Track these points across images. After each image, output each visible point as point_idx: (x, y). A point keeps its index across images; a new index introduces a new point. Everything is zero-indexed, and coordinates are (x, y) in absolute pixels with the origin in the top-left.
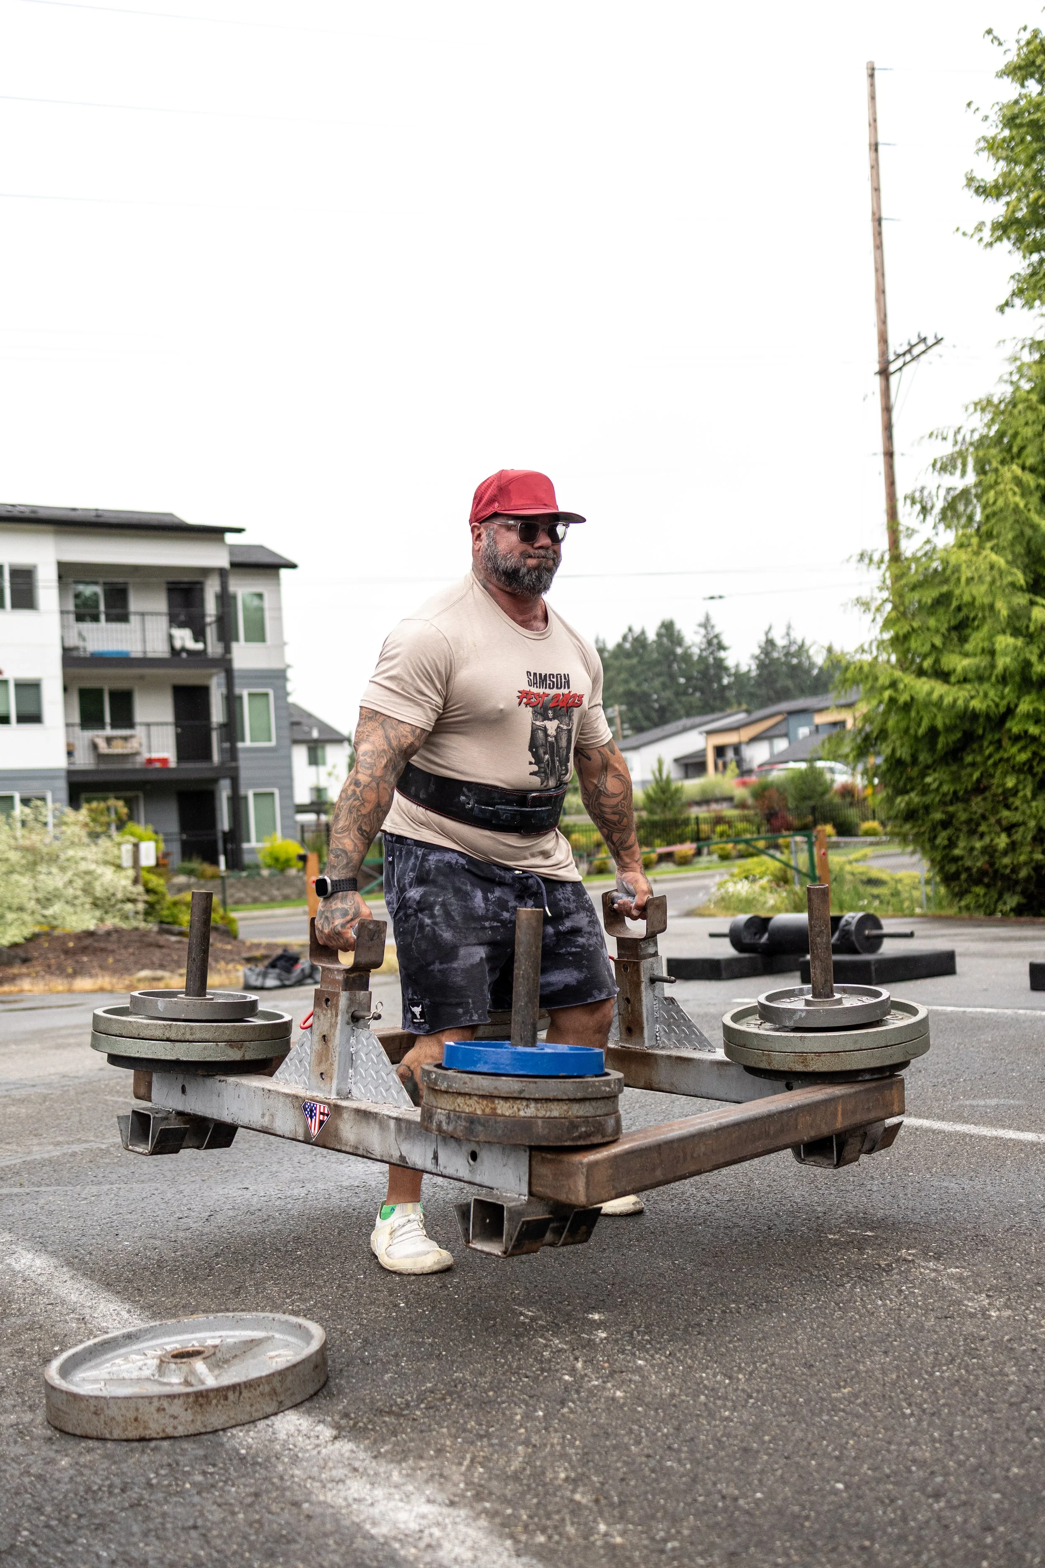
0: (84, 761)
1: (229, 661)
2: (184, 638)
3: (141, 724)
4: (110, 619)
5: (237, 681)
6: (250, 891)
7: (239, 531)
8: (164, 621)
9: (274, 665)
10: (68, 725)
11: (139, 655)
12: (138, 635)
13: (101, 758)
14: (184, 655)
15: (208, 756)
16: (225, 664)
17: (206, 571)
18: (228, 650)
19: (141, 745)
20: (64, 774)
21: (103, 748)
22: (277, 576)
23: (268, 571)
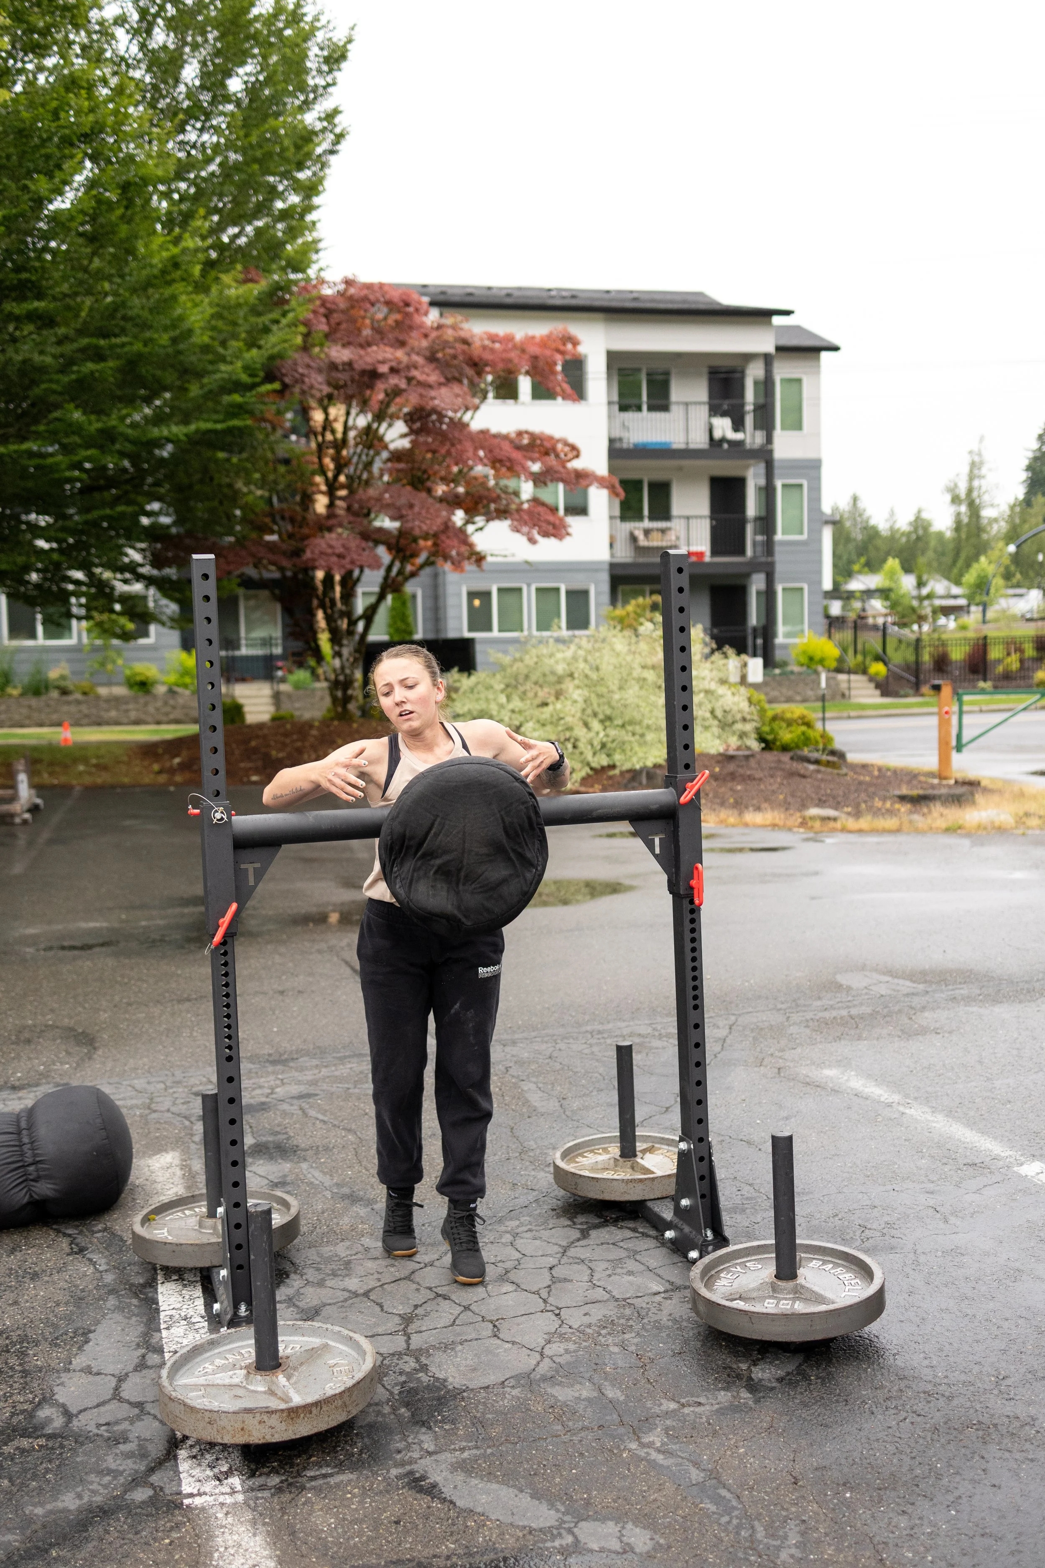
0: (624, 555)
1: (771, 452)
2: (723, 427)
3: (680, 517)
4: (651, 408)
5: (777, 472)
6: (784, 690)
7: (788, 313)
8: (704, 410)
9: (810, 455)
10: (611, 518)
11: (682, 446)
12: (681, 424)
13: (640, 550)
14: (726, 446)
15: (742, 551)
16: (765, 455)
17: (748, 357)
18: (769, 439)
19: (678, 538)
20: (607, 567)
21: (642, 541)
22: (818, 359)
23: (808, 355)
